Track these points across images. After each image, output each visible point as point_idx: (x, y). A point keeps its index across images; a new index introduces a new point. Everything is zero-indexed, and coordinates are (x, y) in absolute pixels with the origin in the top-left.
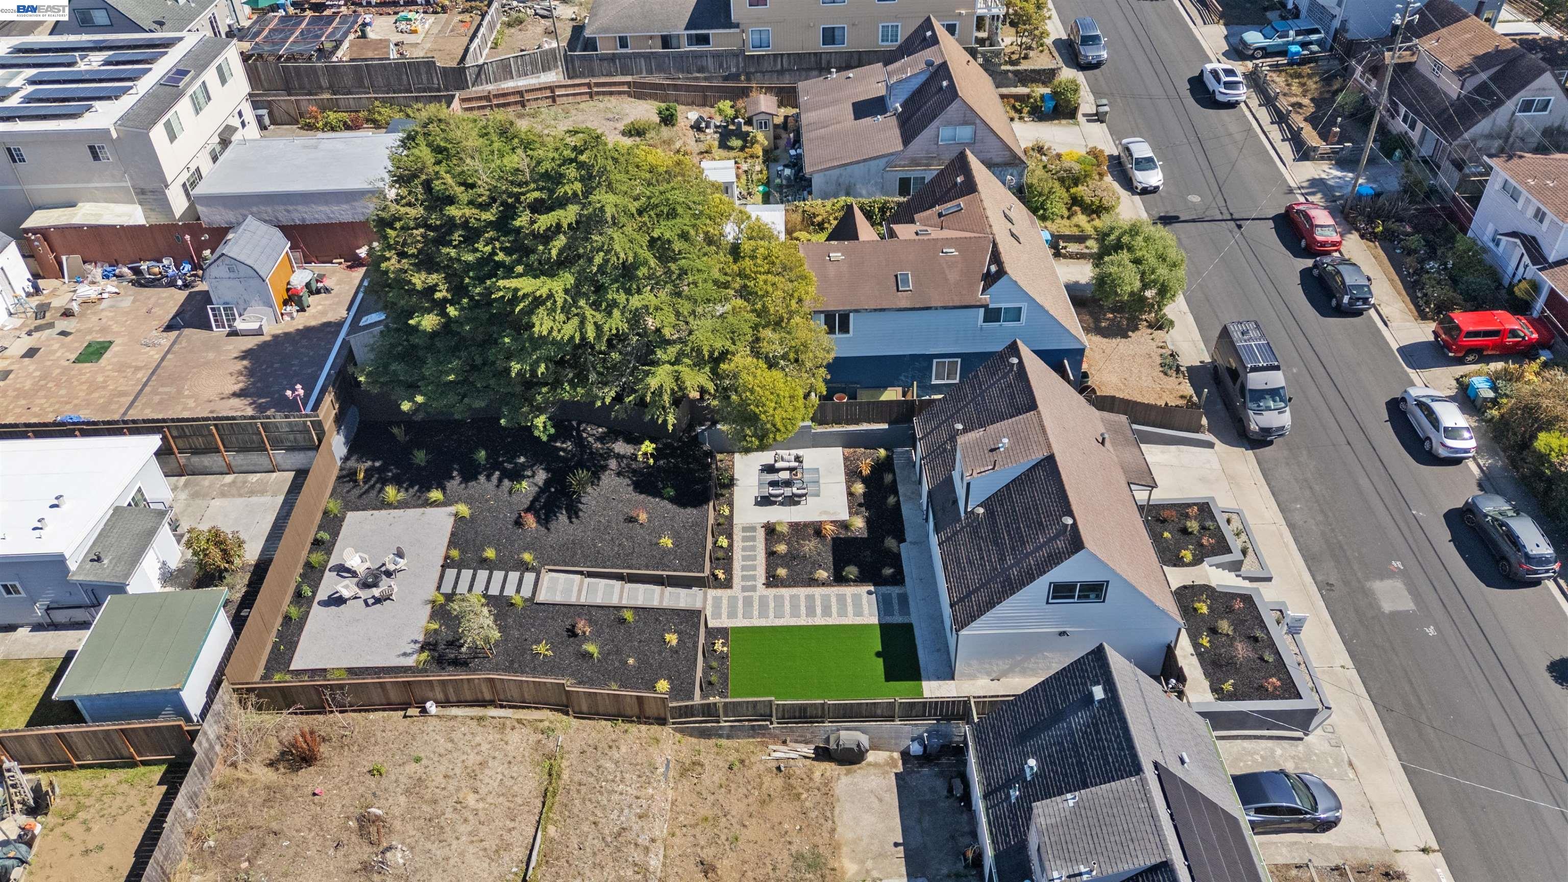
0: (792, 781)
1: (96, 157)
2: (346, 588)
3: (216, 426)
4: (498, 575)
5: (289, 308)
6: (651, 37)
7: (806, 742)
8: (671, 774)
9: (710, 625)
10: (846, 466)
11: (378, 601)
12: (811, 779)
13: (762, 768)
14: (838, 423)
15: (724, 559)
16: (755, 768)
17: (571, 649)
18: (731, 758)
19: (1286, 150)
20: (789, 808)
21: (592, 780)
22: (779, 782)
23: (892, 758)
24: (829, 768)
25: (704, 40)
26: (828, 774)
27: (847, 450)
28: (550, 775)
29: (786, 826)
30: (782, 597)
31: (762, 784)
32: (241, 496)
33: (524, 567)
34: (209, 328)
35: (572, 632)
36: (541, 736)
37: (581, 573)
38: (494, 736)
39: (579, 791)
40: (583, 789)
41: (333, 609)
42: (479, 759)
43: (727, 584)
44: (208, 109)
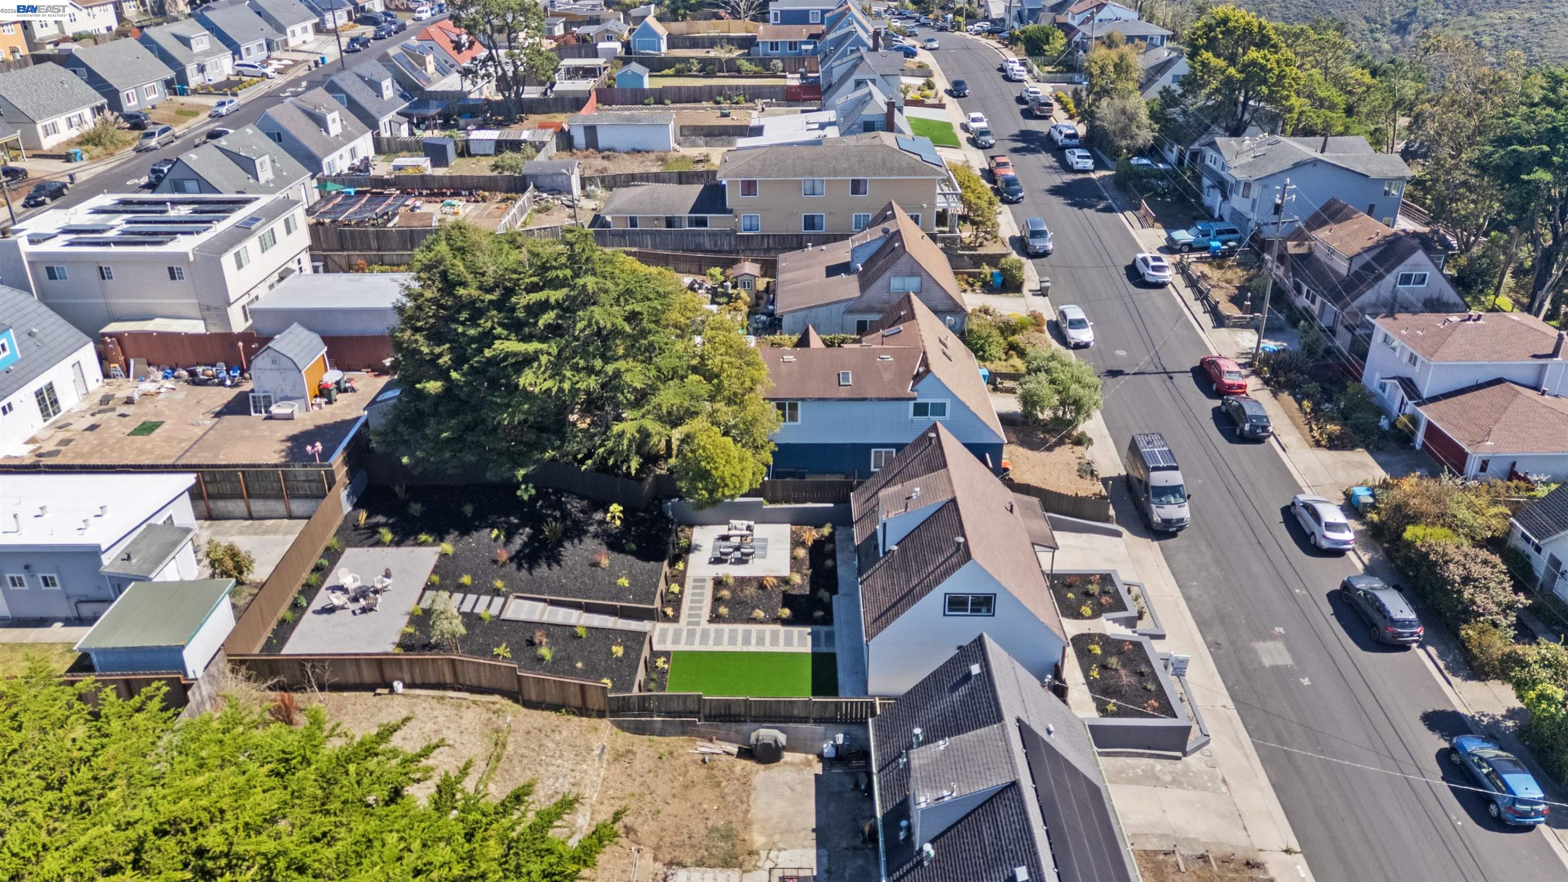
0: (715, 772)
1: (173, 277)
2: (338, 599)
3: (243, 472)
4: (471, 598)
5: (318, 400)
6: (657, 219)
7: (731, 741)
8: (606, 757)
9: (655, 648)
10: (792, 538)
11: (364, 610)
12: (732, 772)
13: (688, 759)
14: (787, 502)
15: (676, 601)
16: (682, 759)
17: (527, 655)
18: (661, 751)
19: (1207, 320)
20: (710, 794)
21: (534, 754)
22: (703, 772)
23: (807, 759)
24: (749, 765)
25: (703, 223)
26: (748, 769)
27: (794, 528)
28: (496, 744)
29: (705, 806)
30: (722, 630)
31: (687, 772)
32: (256, 534)
33: (496, 592)
34: (250, 414)
35: (531, 643)
36: (491, 715)
37: (544, 601)
38: (450, 711)
39: (520, 762)
40: (525, 761)
41: (325, 616)
42: (435, 727)
43: (675, 619)
44: (272, 251)
